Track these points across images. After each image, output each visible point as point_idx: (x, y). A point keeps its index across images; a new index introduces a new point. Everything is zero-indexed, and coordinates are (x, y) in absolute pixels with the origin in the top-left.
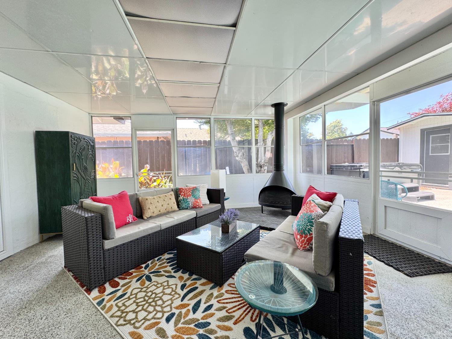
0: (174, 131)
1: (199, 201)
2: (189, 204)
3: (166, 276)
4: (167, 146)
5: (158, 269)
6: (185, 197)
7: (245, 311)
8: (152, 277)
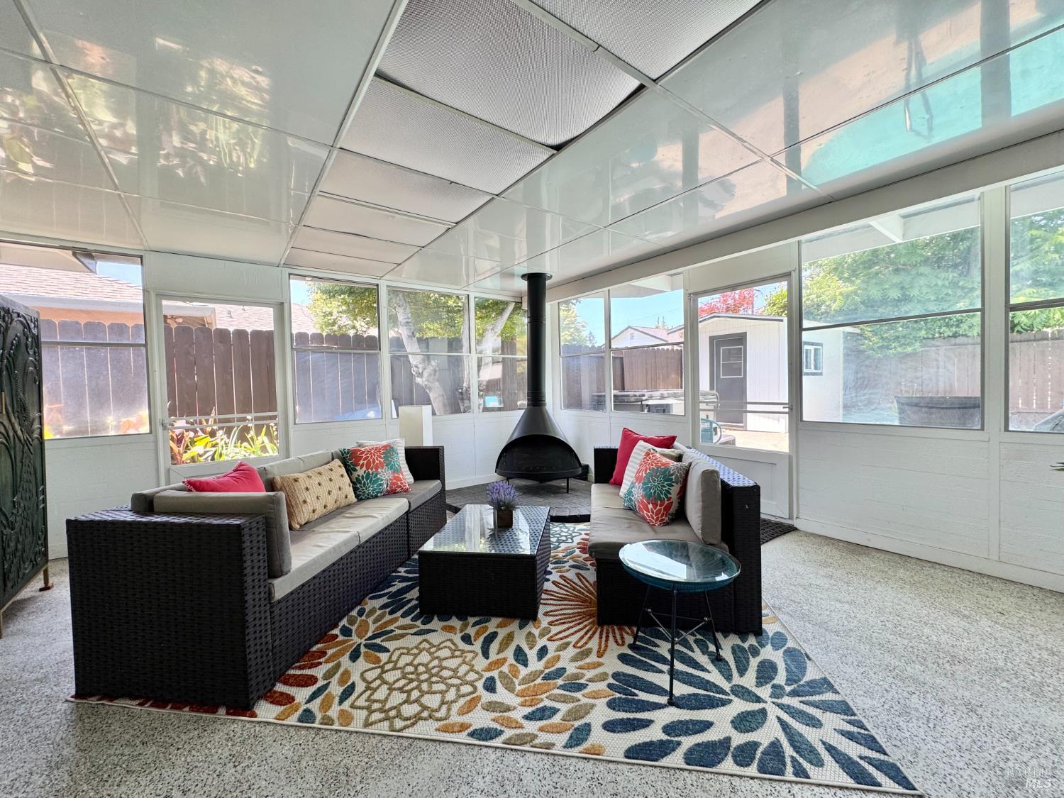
1: (401, 476)
2: (381, 485)
3: (412, 634)
4: (219, 344)
5: (377, 629)
6: (372, 470)
7: (601, 638)
8: (384, 644)
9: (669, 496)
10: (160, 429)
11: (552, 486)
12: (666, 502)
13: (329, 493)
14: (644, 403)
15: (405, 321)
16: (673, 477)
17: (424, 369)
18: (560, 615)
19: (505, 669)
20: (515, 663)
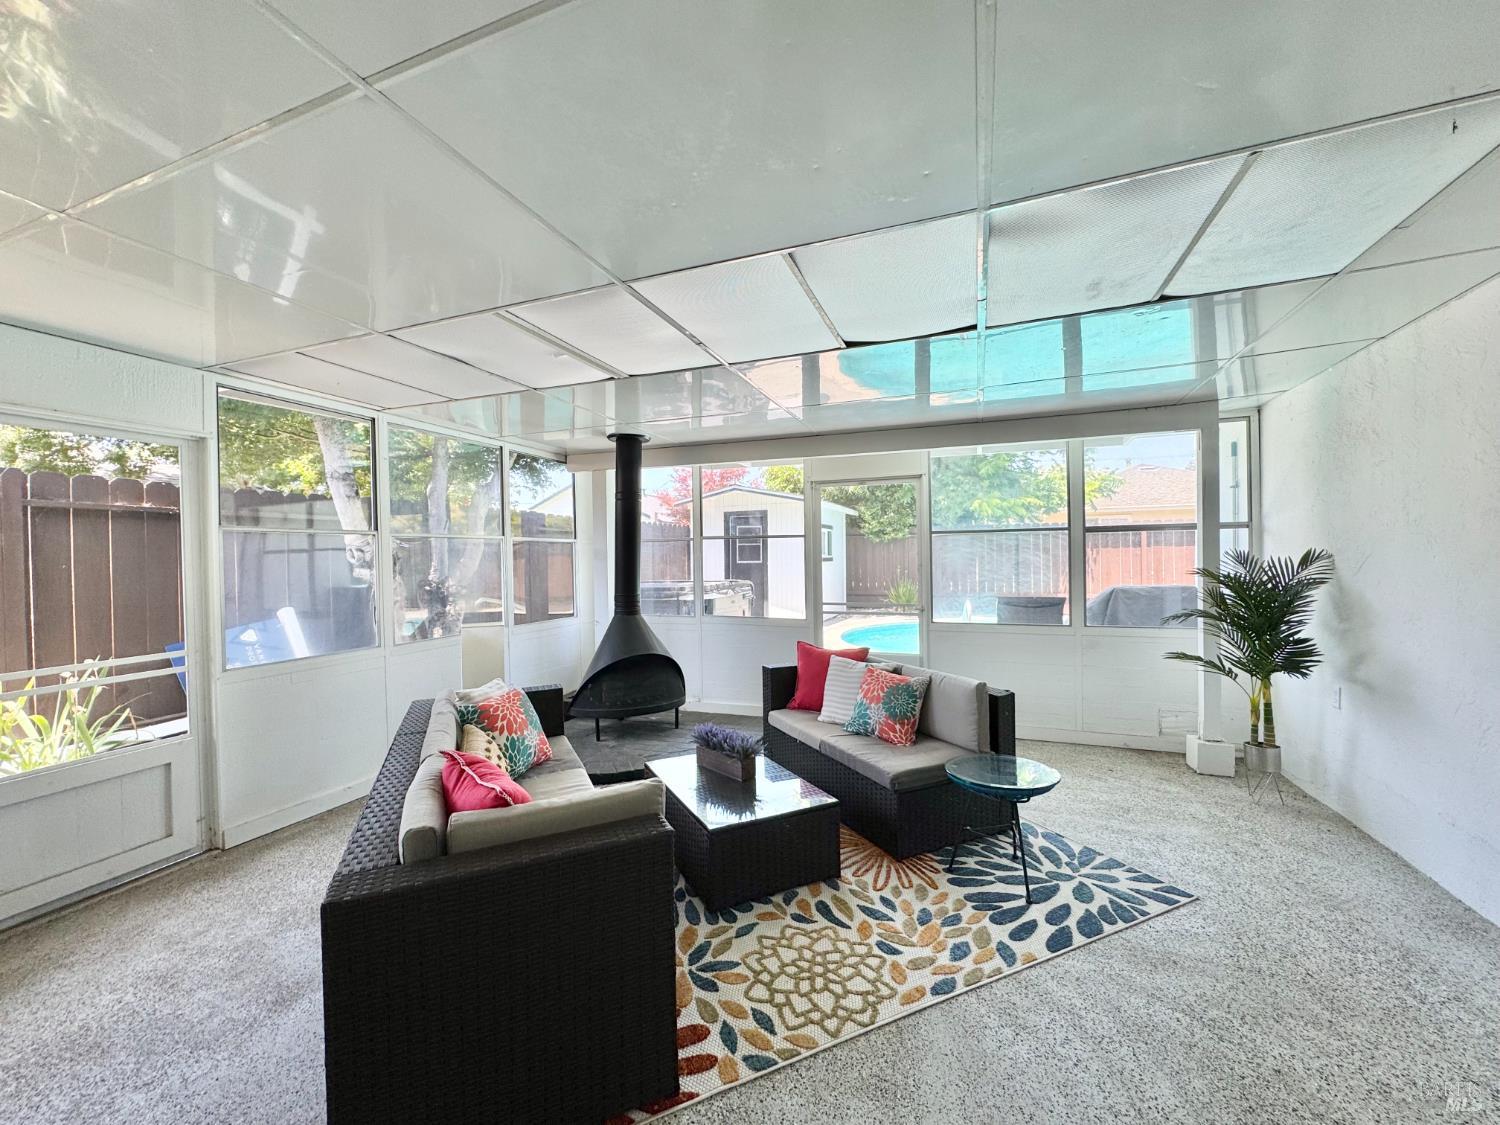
1: (544, 738)
2: (529, 755)
3: (737, 937)
6: (516, 733)
7: (915, 873)
8: (722, 958)
9: (913, 712)
16: (917, 693)
18: (854, 864)
19: (876, 930)
20: (878, 922)
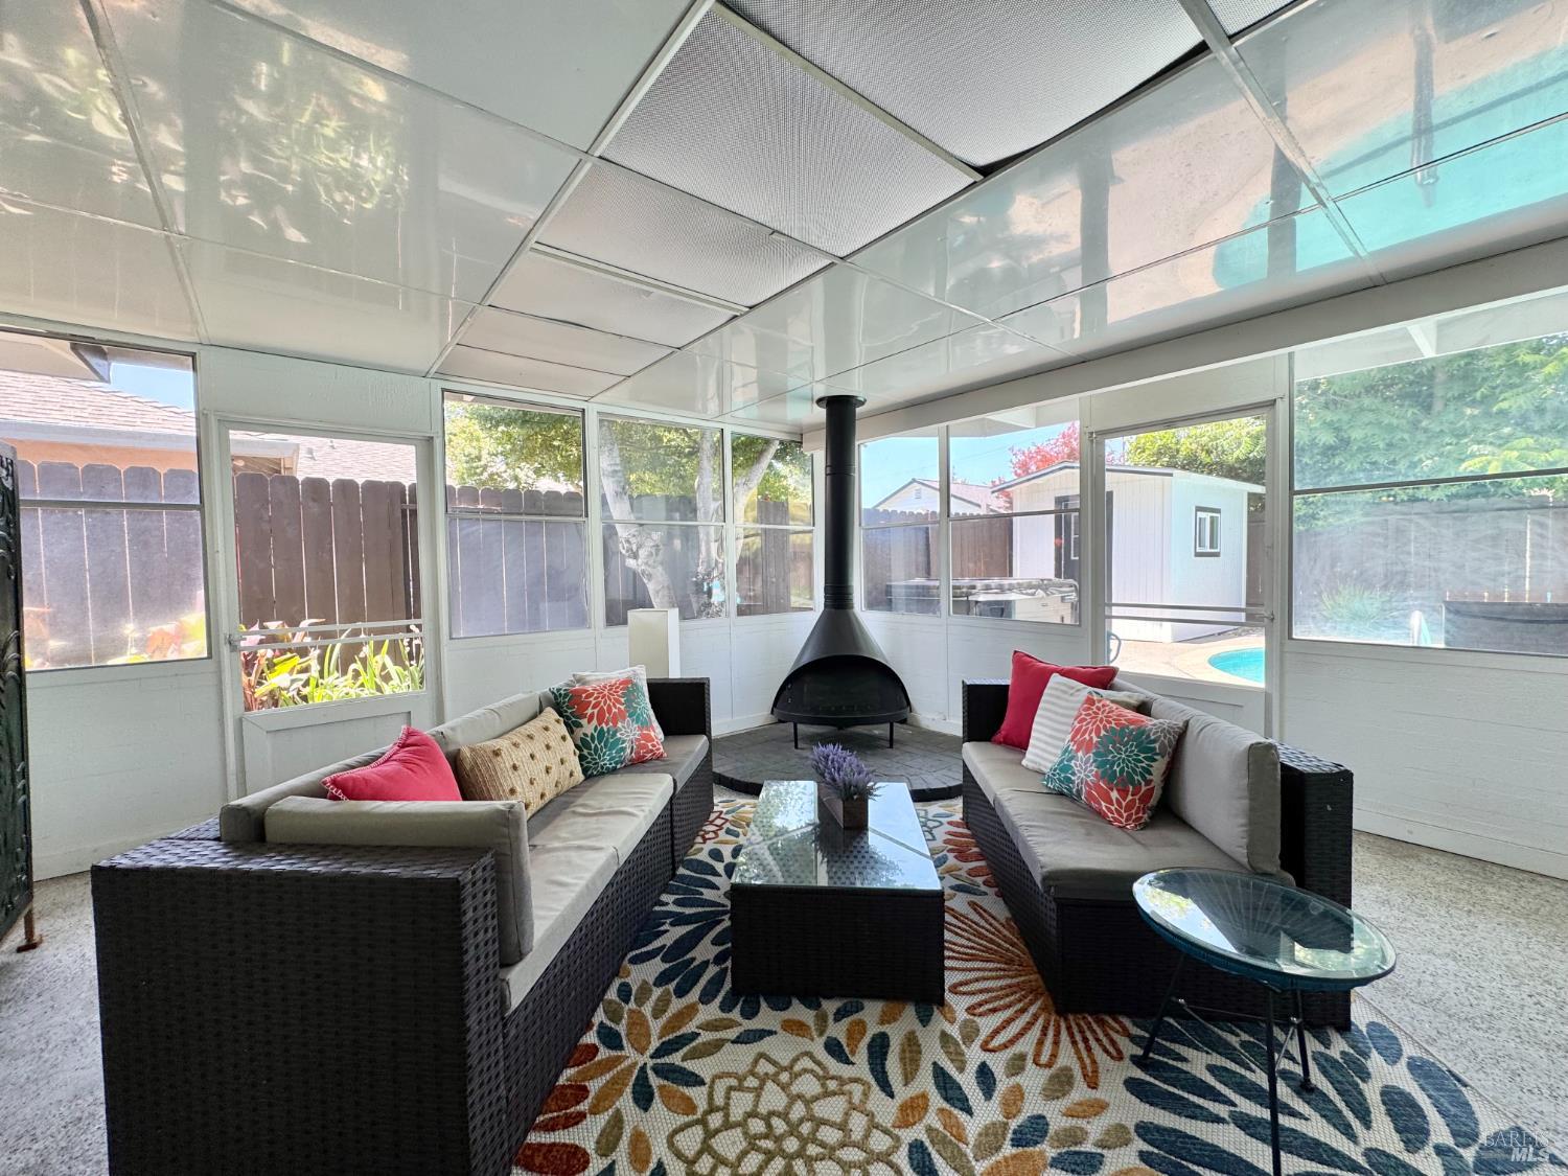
0: (429, 449)
1: (652, 734)
2: (623, 749)
3: (733, 1042)
4: (311, 504)
5: (665, 1030)
6: (607, 724)
7: (1074, 1043)
8: (690, 1065)
9: (1148, 777)
10: (225, 650)
11: (859, 734)
12: (1144, 789)
13: (548, 770)
14: (970, 598)
15: (610, 469)
16: (1157, 745)
17: (640, 547)
18: (981, 991)
19: (932, 1119)
20: (946, 1106)
